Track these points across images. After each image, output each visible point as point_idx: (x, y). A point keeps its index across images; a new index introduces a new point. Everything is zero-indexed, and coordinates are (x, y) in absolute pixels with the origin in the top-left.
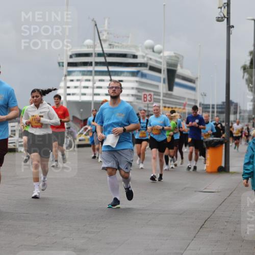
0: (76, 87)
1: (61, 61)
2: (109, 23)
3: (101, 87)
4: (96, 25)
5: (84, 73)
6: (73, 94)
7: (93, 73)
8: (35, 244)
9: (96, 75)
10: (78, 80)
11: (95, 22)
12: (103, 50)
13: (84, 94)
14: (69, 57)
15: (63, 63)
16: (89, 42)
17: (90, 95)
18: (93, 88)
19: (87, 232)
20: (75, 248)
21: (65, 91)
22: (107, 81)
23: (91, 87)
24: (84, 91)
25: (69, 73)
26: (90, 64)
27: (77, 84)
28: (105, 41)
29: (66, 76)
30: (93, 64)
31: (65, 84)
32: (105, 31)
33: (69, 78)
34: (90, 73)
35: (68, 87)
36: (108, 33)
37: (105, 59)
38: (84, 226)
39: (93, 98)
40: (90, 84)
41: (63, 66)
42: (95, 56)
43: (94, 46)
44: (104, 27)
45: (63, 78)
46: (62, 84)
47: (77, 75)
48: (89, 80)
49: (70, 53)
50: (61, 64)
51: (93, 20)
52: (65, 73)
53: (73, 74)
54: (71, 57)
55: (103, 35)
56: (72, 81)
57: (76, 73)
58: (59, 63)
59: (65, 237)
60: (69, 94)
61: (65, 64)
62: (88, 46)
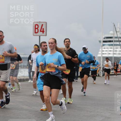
0: (106, 51)
1: (100, 40)
2: (120, 25)
3: (116, 51)
4: (114, 25)
5: (109, 45)
6: (105, 54)
7: (113, 45)
8: (90, 115)
9: (114, 46)
10: (107, 48)
11: (114, 24)
12: (117, 36)
13: (110, 54)
14: (103, 38)
15: (101, 41)
16: (112, 32)
17: (112, 54)
18: (113, 51)
19: (111, 110)
20: (106, 117)
21: (102, 52)
22: (119, 48)
23: (112, 51)
24: (110, 52)
25: (104, 45)
26: (112, 41)
27: (107, 49)
28: (118, 32)
29: (102, 46)
30: (113, 41)
31: (102, 49)
32: (118, 28)
33: (103, 47)
34: (112, 45)
35: (103, 51)
36: (120, 29)
37: (118, 39)
38: (109, 108)
39: (113, 55)
40: (112, 50)
41: (101, 42)
42: (114, 38)
43: (114, 34)
44: (118, 26)
45: (101, 47)
46: (101, 50)
47: (107, 46)
48: (112, 48)
49: (104, 37)
50: (100, 41)
51: (113, 23)
52: (102, 45)
53: (105, 45)
54: (104, 38)
55: (117, 29)
56: (105, 48)
57: (106, 45)
58: (99, 41)
59: (101, 113)
60: (103, 54)
61: (102, 42)
62: (111, 34)
